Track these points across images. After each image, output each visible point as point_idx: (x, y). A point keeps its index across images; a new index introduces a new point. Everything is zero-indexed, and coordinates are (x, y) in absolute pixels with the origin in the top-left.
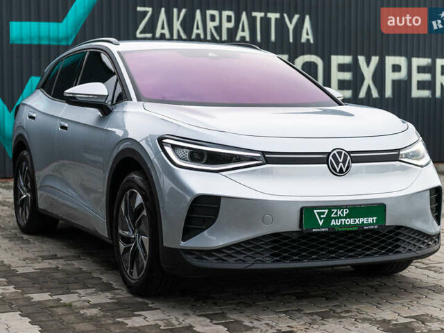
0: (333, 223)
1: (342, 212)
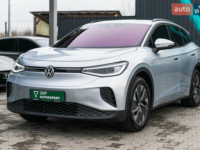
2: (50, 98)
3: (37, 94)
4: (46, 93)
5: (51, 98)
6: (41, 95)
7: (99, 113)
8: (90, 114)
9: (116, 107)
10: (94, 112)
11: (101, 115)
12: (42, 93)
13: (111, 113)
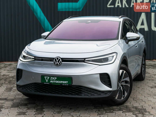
2: (59, 82)
3: (48, 79)
4: (56, 78)
5: (61, 82)
6: (51, 80)
7: (99, 93)
8: (92, 93)
9: (111, 88)
10: (95, 92)
11: (100, 94)
12: (52, 79)
13: (108, 92)
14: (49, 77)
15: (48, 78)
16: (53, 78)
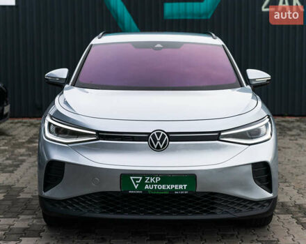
0: (147, 187)
1: (155, 180)
2: (167, 187)
3: (139, 182)
4: (158, 179)
5: (170, 187)
6: (147, 183)
7: (250, 205)
8: (237, 208)
9: (271, 192)
10: (242, 205)
11: (253, 208)
12: (149, 180)
13: (265, 203)
14: (141, 178)
15: (138, 180)
16: (152, 180)
